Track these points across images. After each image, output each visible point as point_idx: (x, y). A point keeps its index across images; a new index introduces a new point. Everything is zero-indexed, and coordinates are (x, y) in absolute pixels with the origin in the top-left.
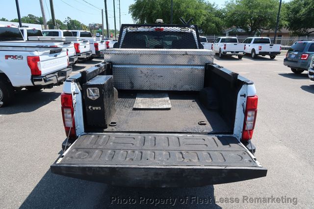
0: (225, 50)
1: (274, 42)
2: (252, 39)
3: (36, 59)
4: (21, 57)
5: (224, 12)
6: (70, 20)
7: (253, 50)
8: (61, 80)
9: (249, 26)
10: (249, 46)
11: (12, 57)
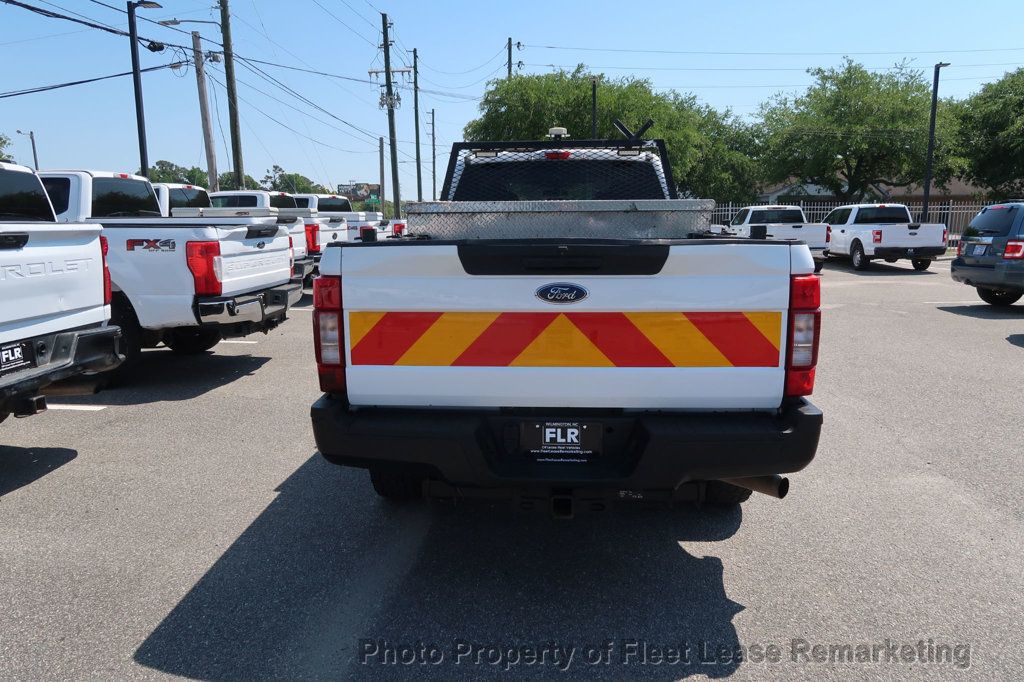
1: (924, 218)
2: (851, 210)
3: (212, 249)
4: (170, 244)
5: (758, 137)
6: (281, 176)
7: (857, 244)
8: (273, 315)
9: (842, 177)
10: (843, 231)
11: (145, 244)
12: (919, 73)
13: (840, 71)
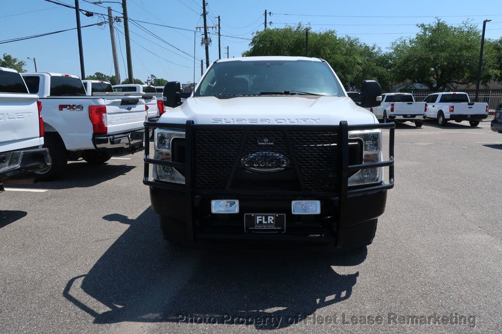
0: (392, 113)
1: (477, 100)
2: (438, 95)
3: (102, 110)
4: (80, 107)
5: (391, 59)
6: (155, 80)
7: (441, 113)
8: (135, 145)
9: (433, 79)
10: (434, 106)
11: (68, 107)
12: (475, 26)
13: (434, 25)
